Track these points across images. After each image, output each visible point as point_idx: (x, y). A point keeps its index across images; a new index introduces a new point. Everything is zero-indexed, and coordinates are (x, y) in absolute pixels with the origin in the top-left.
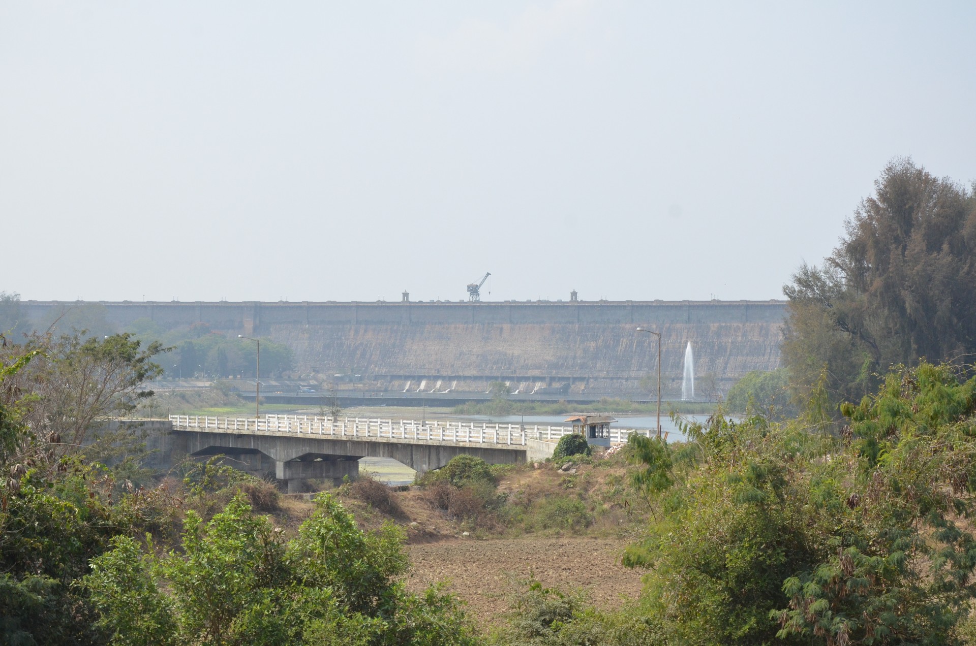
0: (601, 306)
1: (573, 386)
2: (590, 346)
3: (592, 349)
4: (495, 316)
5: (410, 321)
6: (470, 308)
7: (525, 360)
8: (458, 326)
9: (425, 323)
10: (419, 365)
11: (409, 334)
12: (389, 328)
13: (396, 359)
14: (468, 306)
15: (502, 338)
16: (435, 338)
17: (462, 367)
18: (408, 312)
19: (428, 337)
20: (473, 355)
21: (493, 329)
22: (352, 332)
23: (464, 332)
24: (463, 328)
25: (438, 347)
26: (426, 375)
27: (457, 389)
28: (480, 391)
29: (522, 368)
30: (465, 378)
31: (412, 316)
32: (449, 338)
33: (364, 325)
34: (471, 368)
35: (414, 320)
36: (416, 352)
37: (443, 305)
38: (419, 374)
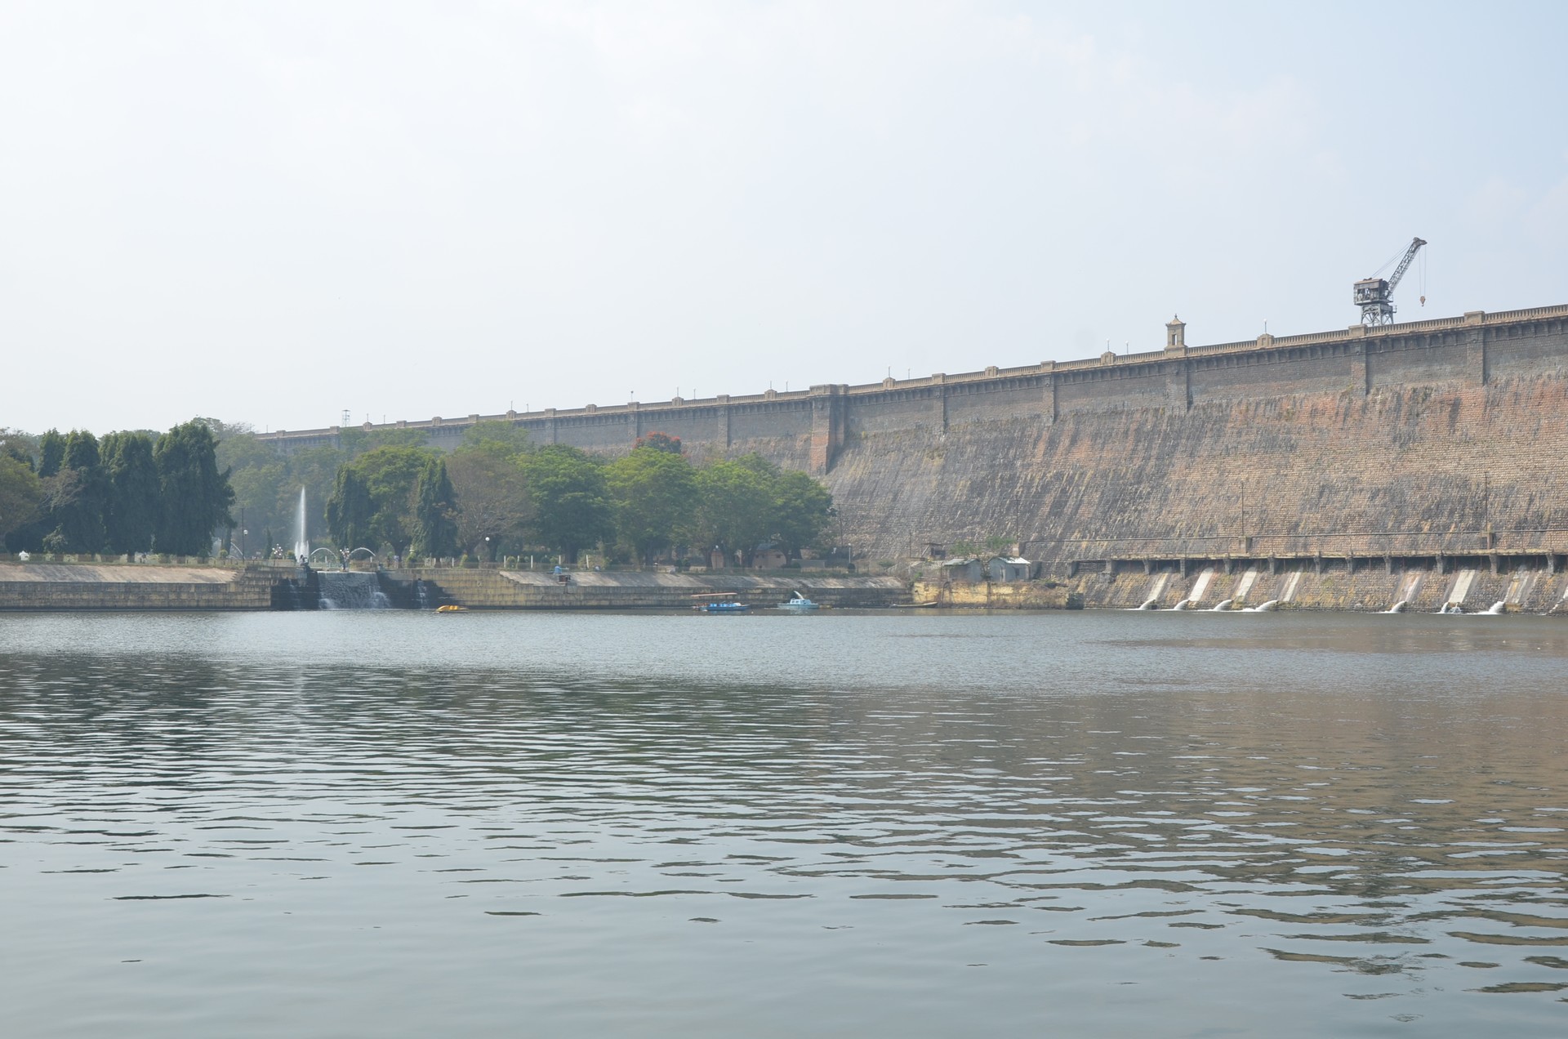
4: (1436, 367)
5: (1190, 403)
6: (1358, 349)
7: (1531, 501)
8: (1320, 407)
9: (1227, 406)
10: (1197, 529)
11: (1184, 441)
12: (1133, 426)
13: (1140, 512)
14: (1350, 341)
15: (1458, 433)
16: (1252, 447)
17: (1322, 531)
18: (1184, 378)
19: (1235, 445)
20: (1361, 490)
21: (1428, 407)
22: (1042, 446)
23: (1339, 425)
24: (1337, 413)
25: (1258, 473)
26: (1212, 557)
27: (1298, 599)
28: (1371, 605)
29: (1520, 526)
30: (1327, 563)
31: (1193, 388)
32: (1292, 446)
33: (1071, 426)
34: (1350, 531)
35: (1198, 400)
36: (1194, 490)
37: (1276, 345)
38: (1191, 556)
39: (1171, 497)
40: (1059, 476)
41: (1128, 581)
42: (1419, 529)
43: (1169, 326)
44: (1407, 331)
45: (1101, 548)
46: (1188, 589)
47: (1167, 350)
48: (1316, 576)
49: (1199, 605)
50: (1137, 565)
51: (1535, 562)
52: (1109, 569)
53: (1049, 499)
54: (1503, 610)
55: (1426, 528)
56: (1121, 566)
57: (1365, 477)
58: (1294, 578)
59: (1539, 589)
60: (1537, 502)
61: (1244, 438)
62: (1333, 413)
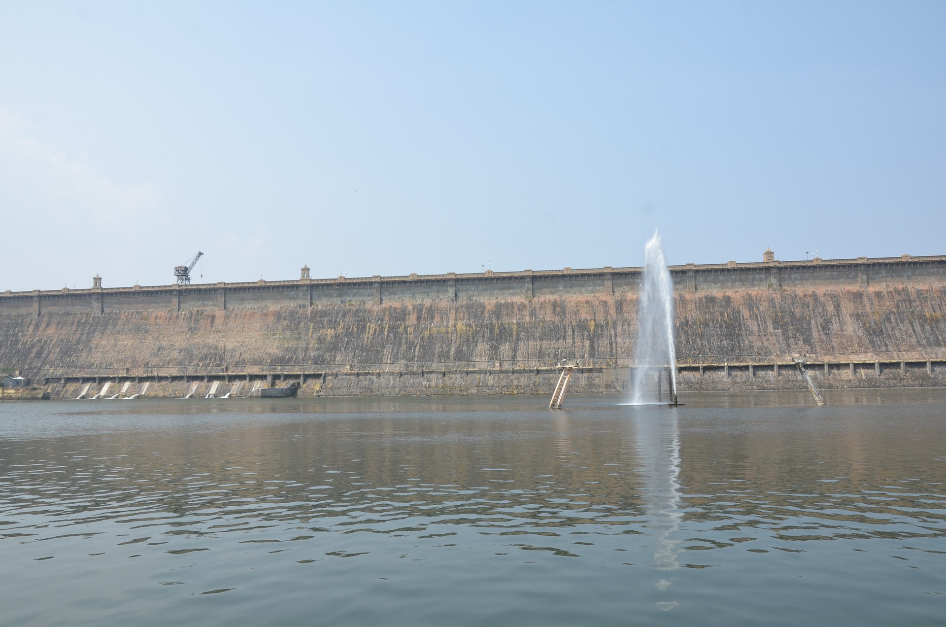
0: (340, 284)
1: (304, 386)
2: (326, 335)
3: (329, 338)
4: (206, 302)
5: (103, 311)
6: (176, 293)
7: (241, 355)
8: (159, 315)
9: (119, 313)
10: (104, 365)
11: (99, 327)
12: (76, 320)
13: (78, 357)
14: (172, 290)
15: (214, 328)
16: (130, 330)
17: (159, 365)
18: (100, 301)
19: (122, 329)
20: (175, 349)
21: (203, 318)
22: (32, 327)
23: (167, 323)
24: (166, 318)
25: (132, 341)
26: (111, 376)
27: (148, 393)
28: (178, 395)
29: (237, 364)
30: (161, 379)
31: (104, 305)
32: (147, 331)
33: (47, 319)
34: (170, 366)
35: (107, 310)
36: (104, 348)
37: (141, 289)
38: (101, 376)
39: (93, 350)
40: (40, 341)
41: (71, 387)
42: (198, 365)
43: (94, 278)
44: (195, 287)
45: (59, 372)
46: (100, 390)
47: (93, 289)
48: (156, 384)
49: (104, 397)
50: (76, 380)
51: (242, 378)
52: (63, 381)
53: (34, 351)
54: (230, 396)
55: (201, 365)
56: (68, 380)
57: (177, 344)
58: (146, 385)
59: (243, 388)
60: (243, 355)
61: (126, 327)
62: (164, 318)
